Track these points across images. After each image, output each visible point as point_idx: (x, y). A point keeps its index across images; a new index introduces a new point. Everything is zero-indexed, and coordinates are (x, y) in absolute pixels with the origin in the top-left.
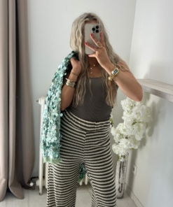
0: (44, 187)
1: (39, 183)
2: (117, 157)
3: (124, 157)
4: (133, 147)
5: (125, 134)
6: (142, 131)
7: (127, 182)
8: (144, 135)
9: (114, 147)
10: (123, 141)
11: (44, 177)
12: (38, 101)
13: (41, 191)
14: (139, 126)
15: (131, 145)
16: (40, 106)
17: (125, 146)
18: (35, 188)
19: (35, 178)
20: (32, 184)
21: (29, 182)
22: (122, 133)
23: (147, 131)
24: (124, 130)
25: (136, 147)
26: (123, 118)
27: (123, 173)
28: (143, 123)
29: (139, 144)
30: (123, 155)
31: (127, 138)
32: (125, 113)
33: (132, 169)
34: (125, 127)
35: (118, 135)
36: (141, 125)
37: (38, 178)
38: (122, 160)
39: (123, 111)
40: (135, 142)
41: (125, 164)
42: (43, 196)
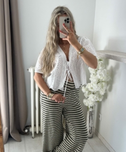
0: (35, 133)
1: (32, 129)
2: (87, 108)
3: (92, 107)
4: (98, 100)
5: (92, 90)
6: (105, 88)
7: (95, 126)
8: (106, 91)
9: (85, 101)
10: (91, 96)
11: (35, 125)
12: (28, 70)
13: (33, 135)
14: (102, 85)
15: (97, 99)
16: (30, 73)
17: (93, 100)
18: (29, 134)
19: (28, 126)
20: (26, 131)
21: (24, 130)
22: (90, 90)
23: (108, 88)
24: (92, 88)
25: (101, 100)
26: (90, 79)
27: (92, 119)
28: (105, 82)
29: (103, 97)
30: (91, 106)
31: (93, 94)
32: (91, 76)
33: (98, 116)
34: (92, 86)
35: (87, 92)
36: (104, 83)
37: (31, 126)
38: (91, 110)
39: (90, 74)
40: (100, 96)
41: (93, 113)
42: (35, 139)
